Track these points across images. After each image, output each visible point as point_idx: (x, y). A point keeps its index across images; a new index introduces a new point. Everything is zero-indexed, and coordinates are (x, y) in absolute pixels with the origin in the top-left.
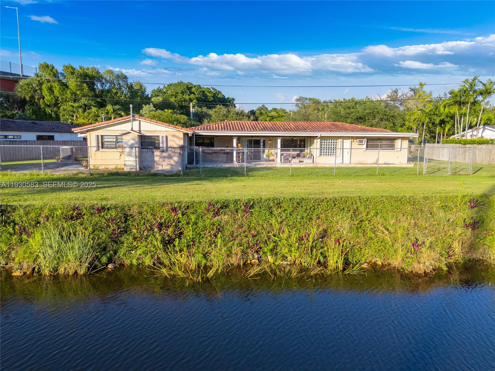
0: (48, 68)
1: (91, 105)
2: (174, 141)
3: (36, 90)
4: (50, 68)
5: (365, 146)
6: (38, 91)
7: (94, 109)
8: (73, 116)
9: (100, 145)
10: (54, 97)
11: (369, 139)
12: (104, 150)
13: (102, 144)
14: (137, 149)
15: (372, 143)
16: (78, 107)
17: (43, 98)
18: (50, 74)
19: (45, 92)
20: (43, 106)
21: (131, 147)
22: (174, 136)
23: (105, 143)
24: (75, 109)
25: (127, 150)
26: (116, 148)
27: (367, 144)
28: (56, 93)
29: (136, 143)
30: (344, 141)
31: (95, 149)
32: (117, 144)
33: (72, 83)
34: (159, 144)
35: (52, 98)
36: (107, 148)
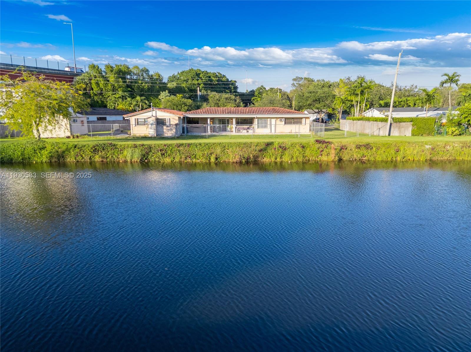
0: (95, 68)
1: (126, 96)
2: (173, 121)
3: (87, 84)
4: (96, 68)
5: (284, 123)
6: (89, 85)
7: (129, 99)
8: (115, 104)
9: (137, 124)
10: (100, 88)
11: (286, 118)
12: (138, 126)
13: (138, 123)
14: (155, 125)
15: (288, 121)
16: (118, 98)
17: (92, 89)
18: (96, 72)
19: (94, 86)
20: (93, 95)
21: (152, 124)
22: (173, 119)
23: (139, 122)
24: (117, 99)
25: (150, 126)
26: (144, 125)
27: (285, 121)
28: (101, 86)
29: (154, 122)
30: (272, 120)
31: (134, 125)
32: (145, 123)
33: (112, 78)
34: (166, 123)
35: (98, 90)
36: (140, 125)
